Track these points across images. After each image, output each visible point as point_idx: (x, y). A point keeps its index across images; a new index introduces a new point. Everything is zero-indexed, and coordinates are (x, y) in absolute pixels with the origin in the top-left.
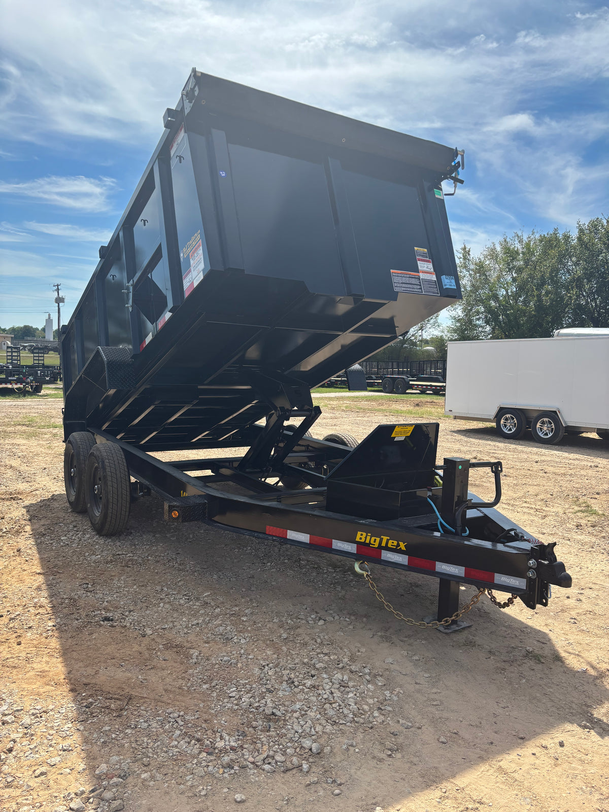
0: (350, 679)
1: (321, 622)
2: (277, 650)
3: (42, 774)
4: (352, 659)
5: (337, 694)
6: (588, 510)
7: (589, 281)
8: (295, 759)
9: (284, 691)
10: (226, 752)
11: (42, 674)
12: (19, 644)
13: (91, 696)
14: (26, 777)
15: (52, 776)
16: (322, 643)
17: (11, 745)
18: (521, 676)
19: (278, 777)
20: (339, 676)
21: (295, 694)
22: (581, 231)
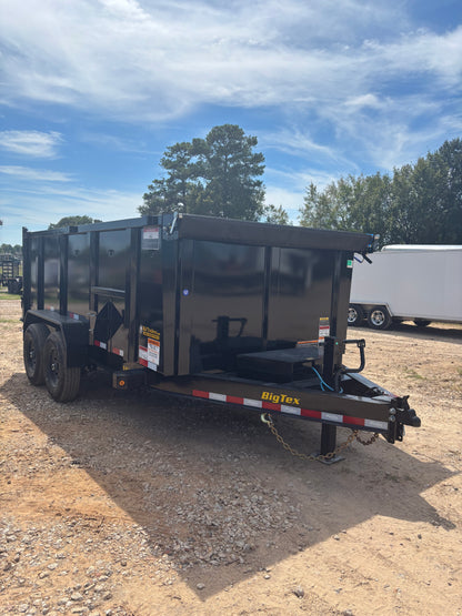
0: (264, 499)
1: (236, 460)
2: (207, 480)
3: (46, 576)
4: (263, 484)
5: (256, 509)
6: (415, 375)
7: (403, 211)
8: (233, 555)
9: (217, 508)
10: (182, 553)
11: (32, 504)
12: (9, 483)
13: (73, 518)
14: (32, 578)
15: (53, 578)
16: (239, 475)
17: (17, 556)
18: (385, 492)
19: (224, 568)
20: (255, 497)
21: (226, 511)
22: (396, 174)
